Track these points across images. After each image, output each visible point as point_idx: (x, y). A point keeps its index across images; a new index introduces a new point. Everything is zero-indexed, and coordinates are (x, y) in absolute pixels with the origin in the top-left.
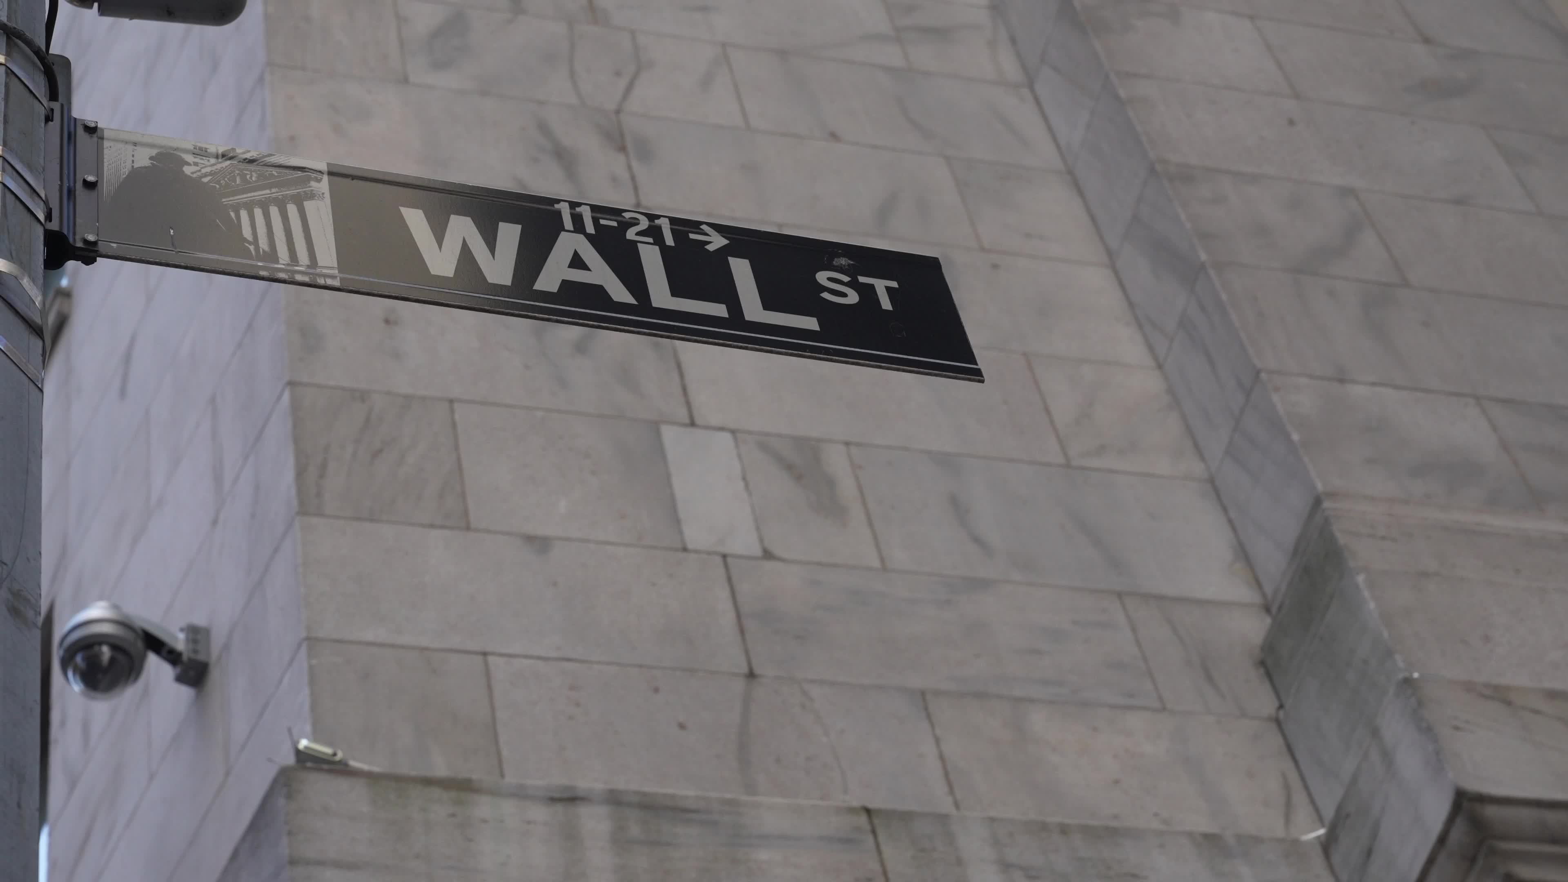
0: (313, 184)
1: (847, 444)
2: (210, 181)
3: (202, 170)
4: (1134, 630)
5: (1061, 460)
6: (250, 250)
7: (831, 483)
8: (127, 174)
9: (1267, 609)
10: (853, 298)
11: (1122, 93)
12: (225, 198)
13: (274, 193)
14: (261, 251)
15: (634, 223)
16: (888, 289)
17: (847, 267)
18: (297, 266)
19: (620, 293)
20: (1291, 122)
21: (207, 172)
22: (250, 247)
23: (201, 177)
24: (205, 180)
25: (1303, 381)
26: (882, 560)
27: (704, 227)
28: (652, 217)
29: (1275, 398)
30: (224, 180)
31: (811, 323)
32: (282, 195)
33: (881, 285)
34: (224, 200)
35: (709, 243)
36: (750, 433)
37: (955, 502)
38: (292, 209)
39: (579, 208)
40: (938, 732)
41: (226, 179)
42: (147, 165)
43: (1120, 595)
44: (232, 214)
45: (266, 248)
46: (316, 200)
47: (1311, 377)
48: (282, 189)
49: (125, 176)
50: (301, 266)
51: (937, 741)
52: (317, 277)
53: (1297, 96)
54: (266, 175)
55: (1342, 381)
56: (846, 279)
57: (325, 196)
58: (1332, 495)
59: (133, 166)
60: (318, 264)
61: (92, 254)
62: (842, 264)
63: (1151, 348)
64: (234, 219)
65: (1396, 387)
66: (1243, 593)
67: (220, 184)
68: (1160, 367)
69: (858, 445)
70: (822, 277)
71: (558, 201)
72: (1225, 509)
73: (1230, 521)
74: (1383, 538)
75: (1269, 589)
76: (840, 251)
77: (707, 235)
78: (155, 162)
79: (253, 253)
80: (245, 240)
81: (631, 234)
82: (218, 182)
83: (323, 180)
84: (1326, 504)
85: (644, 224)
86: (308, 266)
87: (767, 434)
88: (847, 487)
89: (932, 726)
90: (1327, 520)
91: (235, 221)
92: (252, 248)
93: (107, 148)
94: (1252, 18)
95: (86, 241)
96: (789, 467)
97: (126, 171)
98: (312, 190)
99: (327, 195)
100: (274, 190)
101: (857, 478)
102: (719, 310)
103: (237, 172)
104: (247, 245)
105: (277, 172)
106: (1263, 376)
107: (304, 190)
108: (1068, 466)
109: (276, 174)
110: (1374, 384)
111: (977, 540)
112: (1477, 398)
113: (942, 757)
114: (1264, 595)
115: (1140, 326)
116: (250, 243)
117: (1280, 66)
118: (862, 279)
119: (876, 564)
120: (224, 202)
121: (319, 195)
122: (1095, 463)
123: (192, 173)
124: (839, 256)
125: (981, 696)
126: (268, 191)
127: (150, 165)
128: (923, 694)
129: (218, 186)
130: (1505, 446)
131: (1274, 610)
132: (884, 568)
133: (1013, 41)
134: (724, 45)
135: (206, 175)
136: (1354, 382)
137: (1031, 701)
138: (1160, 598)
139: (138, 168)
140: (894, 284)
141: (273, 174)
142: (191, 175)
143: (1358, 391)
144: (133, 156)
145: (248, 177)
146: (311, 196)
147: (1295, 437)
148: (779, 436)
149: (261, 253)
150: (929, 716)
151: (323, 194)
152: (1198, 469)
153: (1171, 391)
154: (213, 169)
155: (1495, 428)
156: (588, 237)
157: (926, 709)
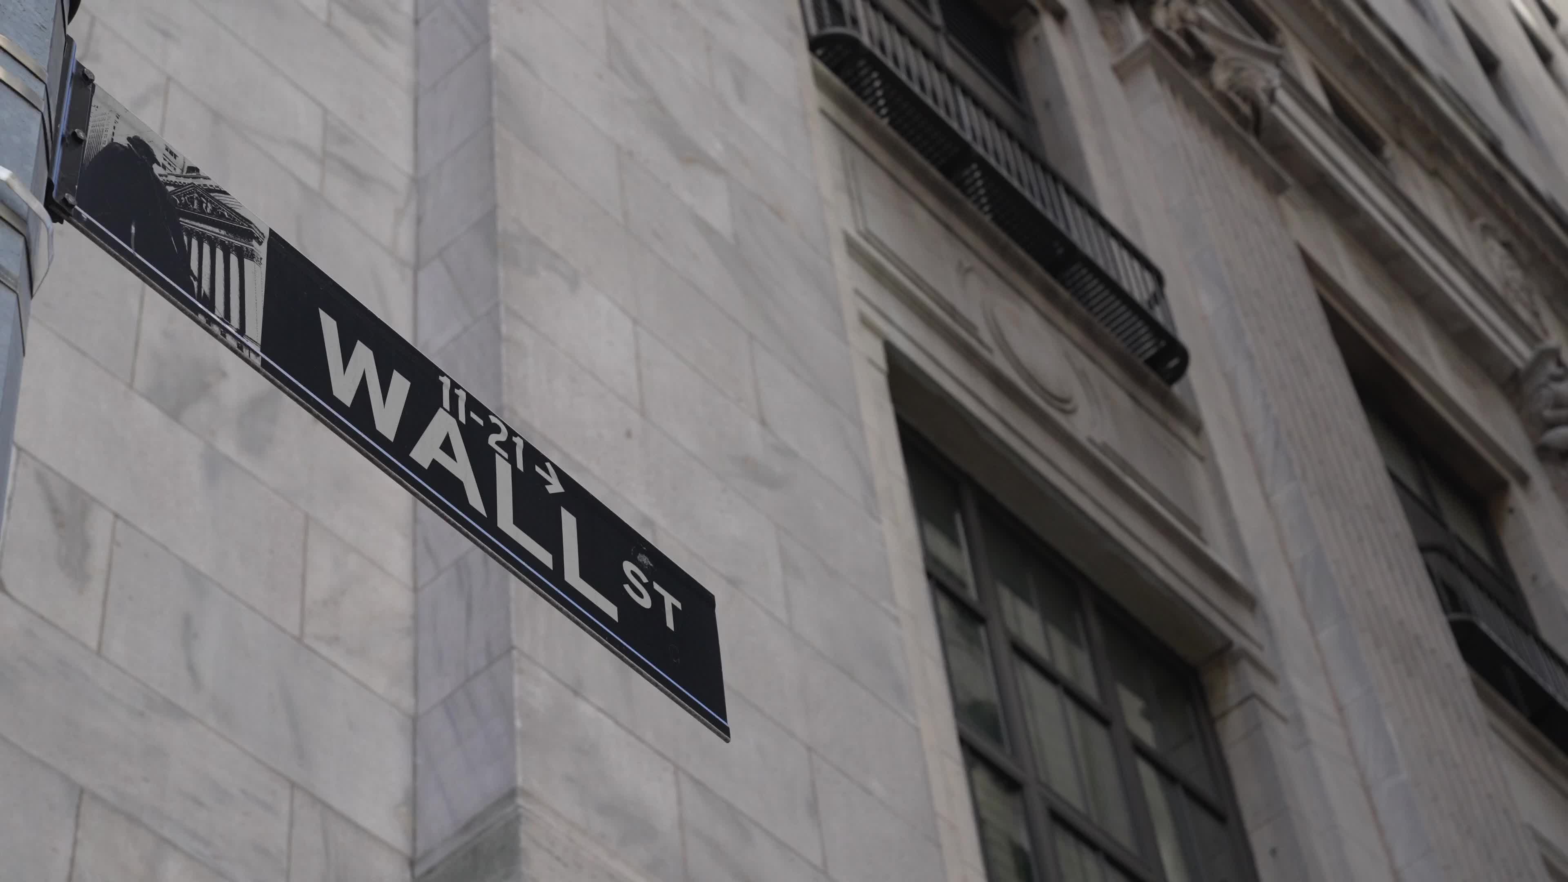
0: (254, 243)
1: (117, 516)
2: (173, 192)
3: (169, 176)
4: (291, 825)
5: (296, 632)
6: (194, 286)
7: (86, 546)
8: (106, 144)
9: (412, 863)
10: (646, 602)
11: (504, 329)
12: (182, 217)
13: (222, 235)
14: (203, 292)
15: (498, 430)
16: (674, 607)
17: (647, 567)
18: (228, 324)
19: (475, 499)
20: (629, 434)
21: (172, 181)
22: (194, 281)
23: (166, 184)
24: (170, 189)
25: (544, 675)
26: (100, 644)
27: (548, 465)
28: (512, 433)
29: (517, 679)
30: (184, 197)
31: (611, 610)
32: (229, 241)
33: (670, 601)
34: (181, 219)
35: (550, 484)
36: (34, 458)
37: (187, 621)
38: (234, 259)
39: (457, 390)
40: (80, 835)
41: (186, 198)
42: (124, 145)
43: (293, 785)
44: (185, 238)
45: (207, 292)
46: (254, 261)
47: (552, 674)
48: (229, 234)
49: (104, 146)
50: (231, 326)
51: (75, 843)
52: (244, 347)
53: (643, 413)
54: (218, 212)
55: (576, 693)
56: (645, 580)
57: (262, 262)
58: (528, 795)
59: (112, 139)
60: (245, 333)
61: (62, 215)
62: (643, 562)
63: (415, 570)
64: (186, 244)
65: (617, 722)
66: (398, 838)
67: (181, 201)
68: (416, 590)
69: (126, 522)
70: (628, 567)
71: (443, 374)
72: (415, 753)
73: (415, 768)
74: (558, 859)
75: (421, 846)
76: (644, 548)
77: (549, 474)
78: (131, 145)
79: (196, 290)
80: (192, 273)
81: (493, 439)
82: (179, 197)
83: (263, 244)
84: (520, 801)
85: (503, 437)
86: (237, 329)
87: (49, 468)
88: (98, 559)
89: (77, 825)
90: (518, 818)
91: (187, 249)
92: (195, 284)
93: (95, 106)
94: (635, 322)
95: (65, 200)
96: (55, 510)
97: (105, 142)
98: (253, 250)
99: (264, 261)
100: (223, 232)
101: (111, 553)
102: (546, 558)
103: (196, 195)
104: (192, 278)
105: (228, 213)
106: (515, 653)
107: (246, 246)
108: (299, 639)
109: (227, 216)
110: (600, 710)
111: (191, 668)
112: (677, 769)
113: (72, 861)
114: (414, 849)
115: (414, 543)
116: (195, 278)
117: (640, 377)
118: (656, 586)
119: (93, 645)
120: (181, 221)
121: (258, 258)
122: (324, 650)
123: (161, 175)
124: (643, 552)
125: (132, 819)
126: (217, 230)
127: (127, 146)
128: (82, 791)
129: (178, 202)
130: (682, 823)
131: (420, 870)
132: (99, 653)
133: (419, 221)
134: (169, 79)
135: (170, 184)
136: (586, 699)
137: (175, 847)
138: (327, 807)
139: (117, 143)
140: (679, 605)
141: (224, 214)
142: (159, 177)
143: (586, 709)
144: (114, 128)
145: (204, 205)
146: (252, 257)
147: (518, 724)
148: (58, 475)
149: (202, 294)
150: (77, 816)
151: (261, 259)
152: (407, 702)
153: (415, 617)
154: (178, 181)
155: (680, 802)
156: (459, 423)
157: (78, 807)
